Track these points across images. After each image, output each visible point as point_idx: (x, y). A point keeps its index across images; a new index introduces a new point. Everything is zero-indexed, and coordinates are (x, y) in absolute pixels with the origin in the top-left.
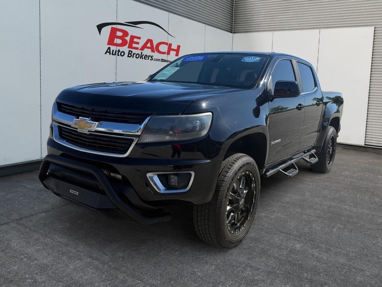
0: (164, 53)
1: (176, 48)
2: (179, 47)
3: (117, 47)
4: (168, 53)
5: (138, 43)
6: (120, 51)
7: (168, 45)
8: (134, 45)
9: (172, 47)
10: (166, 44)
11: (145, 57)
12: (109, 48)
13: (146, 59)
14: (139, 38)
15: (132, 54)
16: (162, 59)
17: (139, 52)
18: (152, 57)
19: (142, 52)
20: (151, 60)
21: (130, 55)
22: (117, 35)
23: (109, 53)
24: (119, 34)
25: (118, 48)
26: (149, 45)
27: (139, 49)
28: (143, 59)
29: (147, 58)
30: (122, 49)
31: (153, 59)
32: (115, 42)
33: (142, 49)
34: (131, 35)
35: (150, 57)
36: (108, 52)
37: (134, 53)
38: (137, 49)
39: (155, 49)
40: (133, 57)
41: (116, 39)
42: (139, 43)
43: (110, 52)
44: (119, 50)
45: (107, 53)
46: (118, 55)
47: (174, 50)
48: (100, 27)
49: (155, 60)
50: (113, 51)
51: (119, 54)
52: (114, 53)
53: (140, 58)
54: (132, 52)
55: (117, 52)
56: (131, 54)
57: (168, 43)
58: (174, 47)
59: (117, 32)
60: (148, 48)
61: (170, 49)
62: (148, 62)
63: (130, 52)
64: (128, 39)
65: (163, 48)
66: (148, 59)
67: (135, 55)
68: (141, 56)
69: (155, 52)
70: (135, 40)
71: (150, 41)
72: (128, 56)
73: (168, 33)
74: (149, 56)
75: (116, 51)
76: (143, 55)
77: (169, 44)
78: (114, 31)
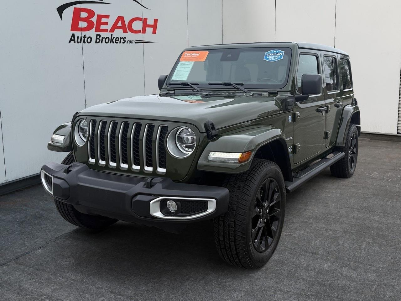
0: (138, 32)
1: (152, 23)
2: (156, 21)
3: (82, 32)
4: (144, 31)
5: (106, 24)
6: (86, 37)
7: (142, 21)
8: (102, 27)
9: (148, 23)
10: (140, 19)
11: (116, 40)
12: (73, 35)
13: (118, 43)
14: (108, 17)
15: (101, 38)
16: (136, 40)
17: (108, 35)
18: (125, 39)
19: (112, 35)
20: (123, 43)
21: (98, 41)
22: (81, 17)
23: (73, 42)
24: (84, 15)
25: (84, 33)
26: (120, 24)
27: (109, 31)
28: (113, 43)
29: (119, 41)
30: (88, 34)
31: (126, 42)
32: (80, 26)
33: (112, 30)
34: (98, 15)
35: (122, 40)
36: (72, 40)
37: (102, 37)
38: (106, 31)
39: (128, 28)
40: (102, 43)
41: (80, 22)
42: (108, 23)
43: (74, 40)
44: (85, 35)
45: (71, 42)
46: (84, 42)
47: (150, 26)
48: (61, 10)
49: (128, 42)
50: (78, 37)
51: (86, 41)
52: (79, 41)
53: (111, 43)
54: (100, 35)
55: (83, 39)
56: (99, 39)
57: (142, 18)
58: (150, 22)
59: (81, 12)
60: (119, 28)
61: (145, 25)
62: (120, 46)
63: (98, 37)
64: (94, 19)
65: (138, 26)
66: (120, 43)
67: (104, 40)
68: (111, 40)
69: (127, 32)
70: (104, 20)
71: (121, 19)
72: (96, 42)
73: (141, 5)
74: (121, 38)
75: (81, 37)
76: (114, 38)
77: (144, 18)
78: (77, 12)
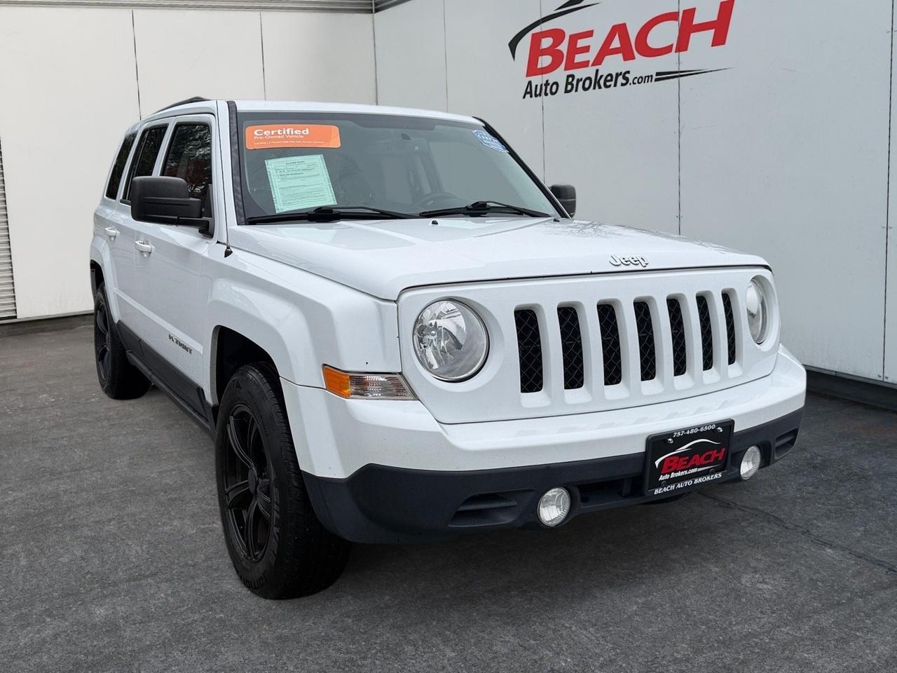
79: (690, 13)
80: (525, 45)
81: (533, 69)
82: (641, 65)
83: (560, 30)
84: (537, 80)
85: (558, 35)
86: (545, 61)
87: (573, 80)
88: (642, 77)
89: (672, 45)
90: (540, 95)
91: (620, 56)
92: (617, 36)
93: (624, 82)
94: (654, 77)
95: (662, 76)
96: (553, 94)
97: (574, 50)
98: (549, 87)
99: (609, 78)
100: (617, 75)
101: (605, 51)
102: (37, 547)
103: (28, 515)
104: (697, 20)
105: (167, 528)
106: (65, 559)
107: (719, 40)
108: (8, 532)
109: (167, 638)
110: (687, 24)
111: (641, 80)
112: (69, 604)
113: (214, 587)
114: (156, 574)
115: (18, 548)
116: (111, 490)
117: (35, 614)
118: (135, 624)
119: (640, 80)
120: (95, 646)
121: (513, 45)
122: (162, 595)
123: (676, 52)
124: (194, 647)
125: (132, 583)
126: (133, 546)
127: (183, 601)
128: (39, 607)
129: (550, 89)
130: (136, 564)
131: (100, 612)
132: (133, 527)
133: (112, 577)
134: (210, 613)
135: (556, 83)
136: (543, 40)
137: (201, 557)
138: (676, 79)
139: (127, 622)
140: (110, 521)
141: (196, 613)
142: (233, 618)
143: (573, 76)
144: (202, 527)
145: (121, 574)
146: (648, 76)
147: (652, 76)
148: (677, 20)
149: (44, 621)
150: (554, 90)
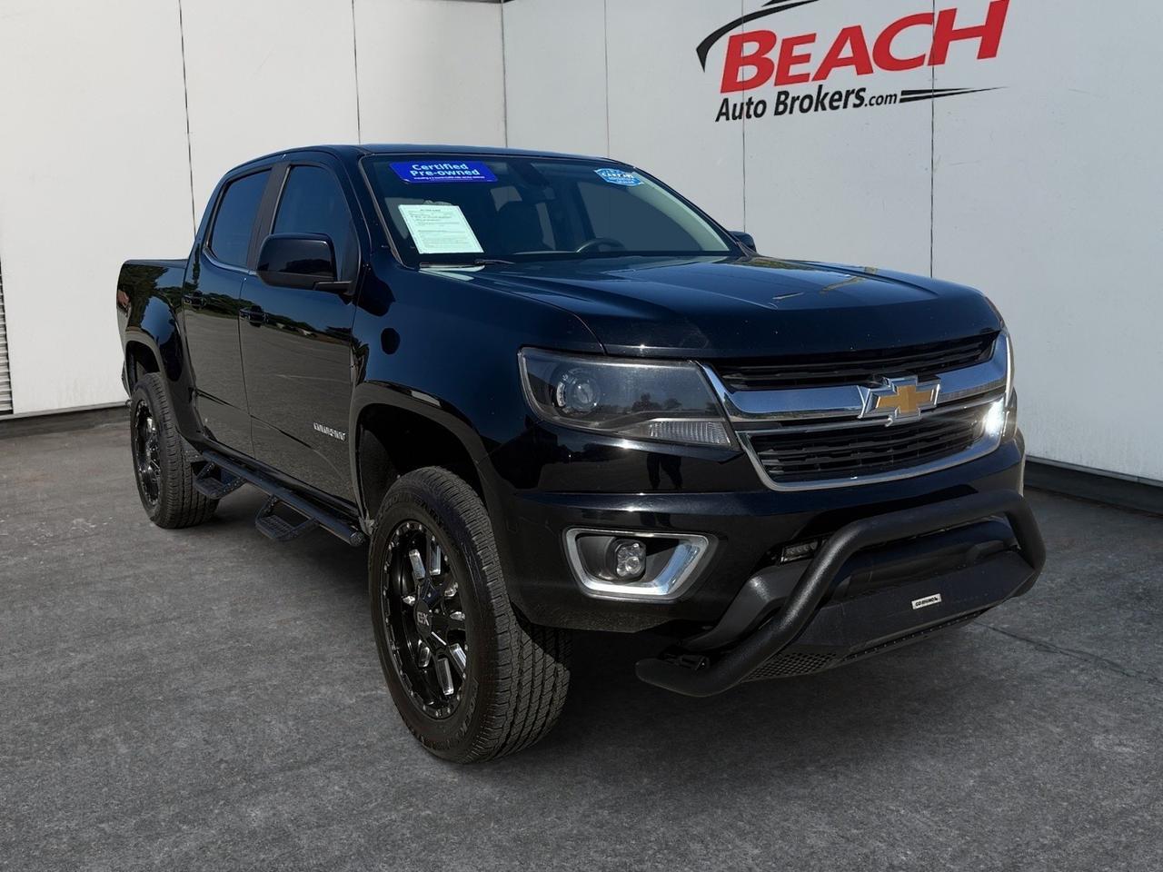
79: (949, 16)
80: (719, 50)
81: (730, 83)
82: (880, 81)
83: (769, 32)
84: (736, 98)
85: (766, 39)
86: (748, 72)
87: (786, 98)
88: (882, 97)
89: (924, 56)
90: (740, 117)
91: (852, 68)
92: (848, 42)
93: (858, 102)
94: (899, 97)
95: (910, 96)
96: (757, 115)
97: (787, 58)
98: (752, 107)
99: (837, 97)
100: (848, 93)
101: (832, 61)
102: (136, 728)
103: (109, 684)
104: (958, 24)
105: (314, 698)
106: (182, 744)
107: (988, 50)
108: (87, 710)
109: (361, 846)
110: (945, 29)
111: (882, 100)
112: (207, 805)
113: (406, 774)
114: (318, 760)
115: (109, 730)
116: (218, 647)
117: (164, 821)
118: (310, 829)
119: (880, 100)
120: (264, 860)
121: (703, 51)
122: (336, 788)
123: (929, 64)
124: (404, 856)
125: (289, 773)
126: (273, 722)
127: (367, 795)
128: (166, 812)
129: (753, 110)
130: (286, 747)
131: (257, 815)
132: (266, 698)
133: (258, 767)
134: (411, 809)
135: (763, 102)
136: (744, 44)
137: (373, 735)
138: (930, 100)
139: (298, 826)
140: (230, 689)
141: (390, 810)
142: (445, 815)
143: (786, 94)
144: (363, 694)
145: (268, 761)
146: (891, 96)
147: (895, 95)
148: (931, 24)
149: (180, 830)
150: (759, 111)
